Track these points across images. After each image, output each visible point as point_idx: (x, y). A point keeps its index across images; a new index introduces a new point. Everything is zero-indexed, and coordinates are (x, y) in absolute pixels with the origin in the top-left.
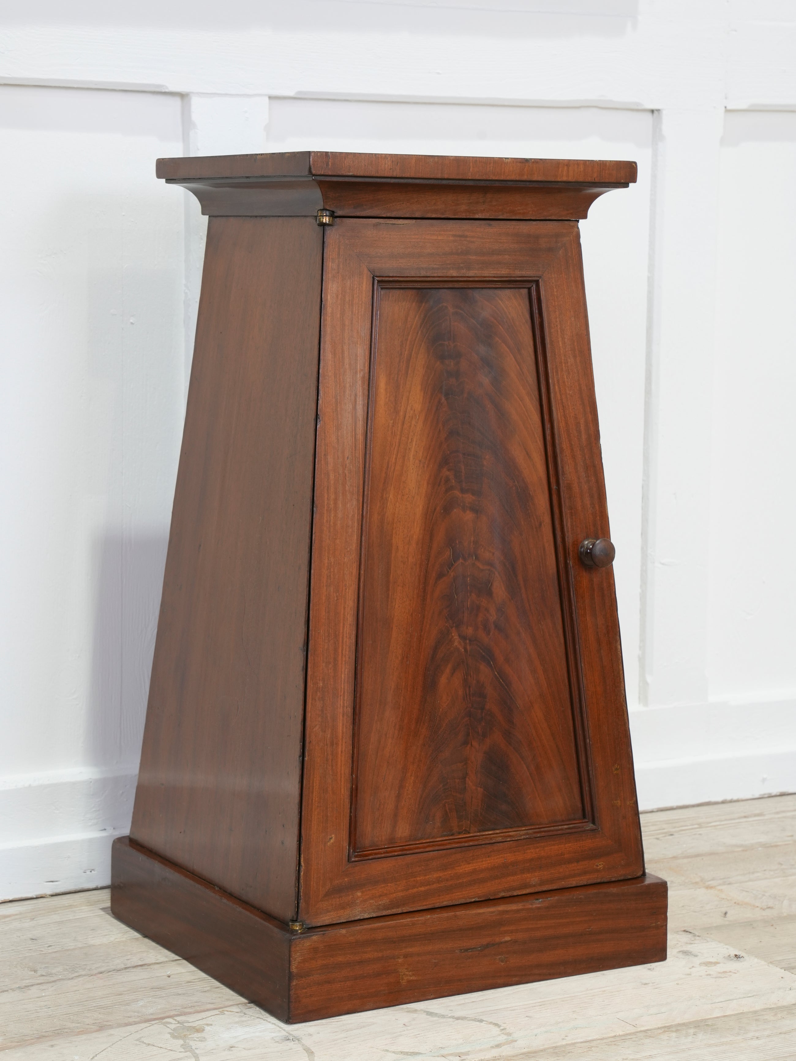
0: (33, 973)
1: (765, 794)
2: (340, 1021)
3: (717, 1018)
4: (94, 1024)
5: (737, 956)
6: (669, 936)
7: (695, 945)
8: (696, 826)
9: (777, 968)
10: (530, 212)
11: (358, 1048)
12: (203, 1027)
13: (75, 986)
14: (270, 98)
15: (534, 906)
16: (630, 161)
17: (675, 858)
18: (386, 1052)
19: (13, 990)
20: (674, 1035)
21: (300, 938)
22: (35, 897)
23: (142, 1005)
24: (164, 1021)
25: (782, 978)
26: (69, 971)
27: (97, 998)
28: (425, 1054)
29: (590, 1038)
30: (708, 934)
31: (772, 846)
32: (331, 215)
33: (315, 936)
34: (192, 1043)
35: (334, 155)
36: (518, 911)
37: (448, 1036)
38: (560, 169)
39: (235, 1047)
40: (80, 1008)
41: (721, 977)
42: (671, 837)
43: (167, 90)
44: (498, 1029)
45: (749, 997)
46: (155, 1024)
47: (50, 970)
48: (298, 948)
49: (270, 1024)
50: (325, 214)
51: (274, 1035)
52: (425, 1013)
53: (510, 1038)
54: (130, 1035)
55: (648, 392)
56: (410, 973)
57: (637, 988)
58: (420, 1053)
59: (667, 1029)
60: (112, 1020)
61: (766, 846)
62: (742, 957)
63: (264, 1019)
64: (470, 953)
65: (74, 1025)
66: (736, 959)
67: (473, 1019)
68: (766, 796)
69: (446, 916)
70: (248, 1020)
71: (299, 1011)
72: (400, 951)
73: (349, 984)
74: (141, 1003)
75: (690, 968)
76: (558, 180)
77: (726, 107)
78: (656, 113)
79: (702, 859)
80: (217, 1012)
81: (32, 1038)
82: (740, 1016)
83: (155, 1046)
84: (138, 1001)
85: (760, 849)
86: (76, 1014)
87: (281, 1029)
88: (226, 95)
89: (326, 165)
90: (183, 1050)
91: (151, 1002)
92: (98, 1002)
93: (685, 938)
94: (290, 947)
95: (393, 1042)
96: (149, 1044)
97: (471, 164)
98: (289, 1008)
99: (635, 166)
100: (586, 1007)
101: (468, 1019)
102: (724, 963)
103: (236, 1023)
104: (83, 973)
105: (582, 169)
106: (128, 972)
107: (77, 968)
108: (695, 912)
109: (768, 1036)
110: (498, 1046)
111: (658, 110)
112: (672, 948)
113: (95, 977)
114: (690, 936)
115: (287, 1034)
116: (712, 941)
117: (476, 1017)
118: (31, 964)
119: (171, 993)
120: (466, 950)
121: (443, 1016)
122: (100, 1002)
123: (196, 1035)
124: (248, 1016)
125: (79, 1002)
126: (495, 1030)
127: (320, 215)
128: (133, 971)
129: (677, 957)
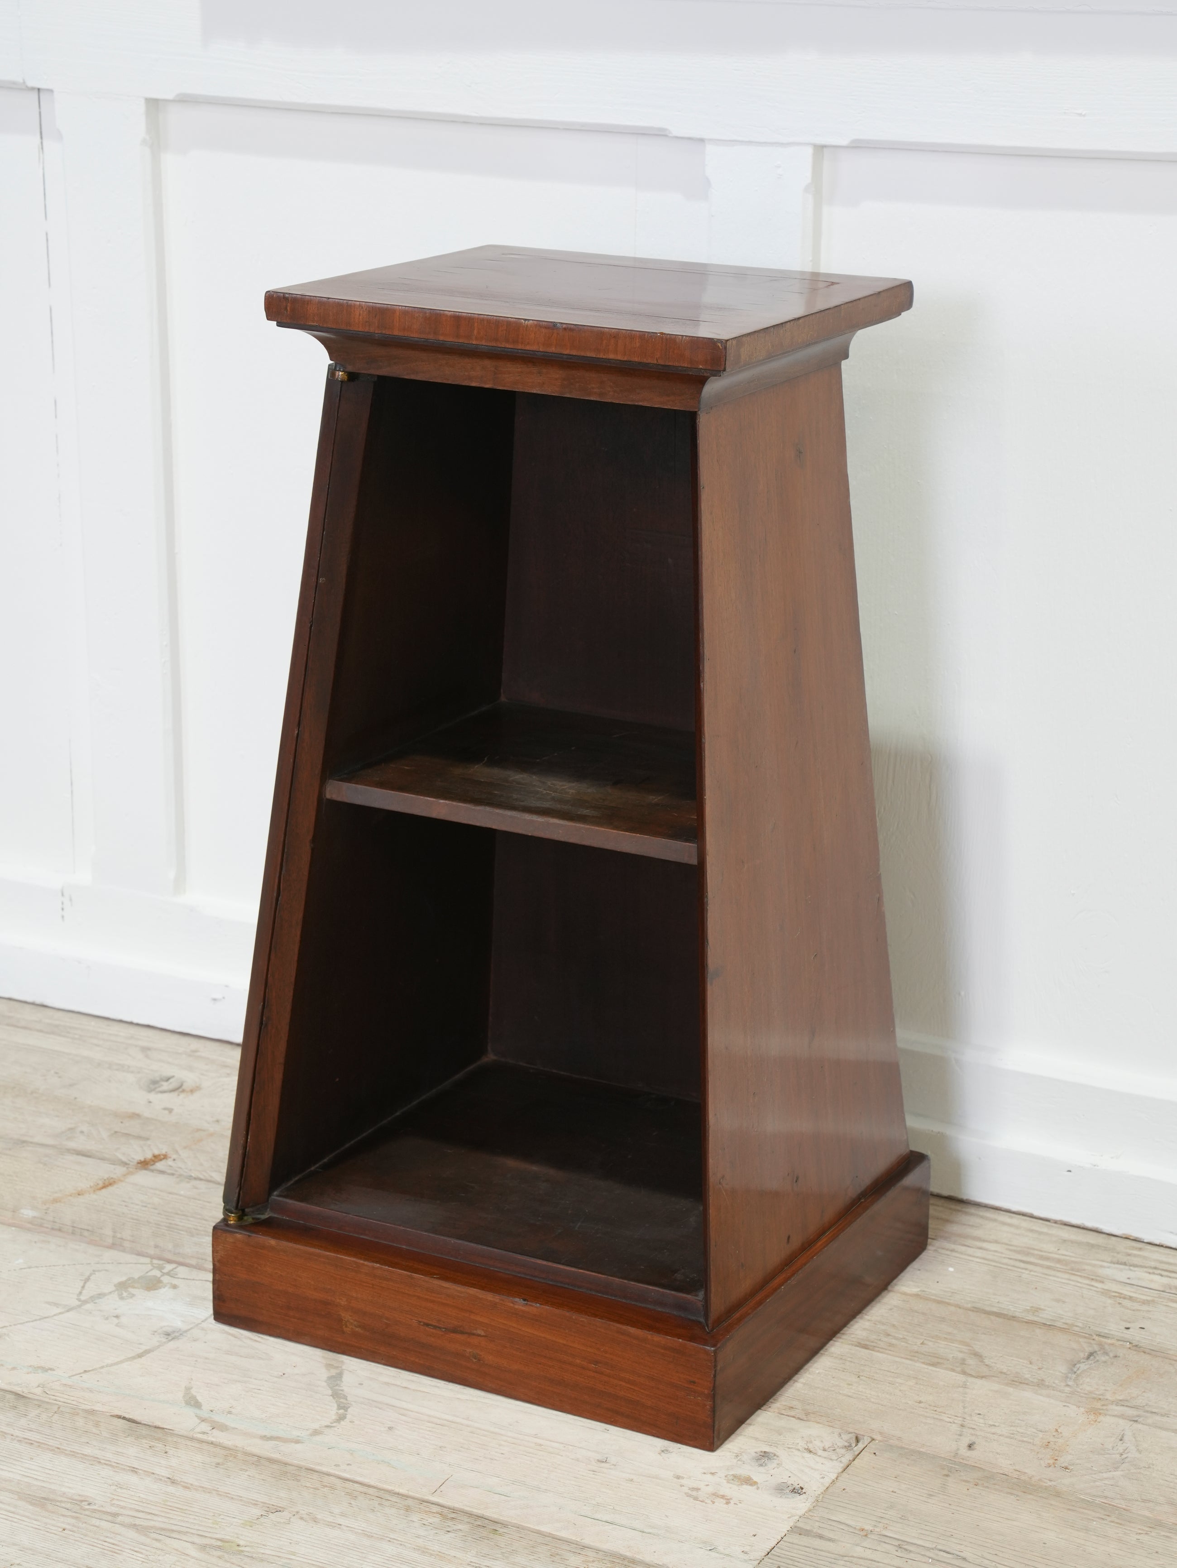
7: (810, 1456)
12: (164, 1286)
15: (516, 1306)
33: (239, 1234)
34: (111, 1296)
36: (494, 1304)
38: (603, 341)
44: (328, 1424)
48: (220, 1240)
50: (338, 369)
56: (356, 1323)
58: (198, 1407)
64: (431, 1330)
66: (786, 1491)
71: (223, 1311)
76: (601, 357)
88: (750, 143)
89: (283, 311)
90: (85, 1298)
94: (214, 1235)
98: (214, 1304)
102: (757, 1488)
105: (638, 345)
120: (426, 1324)
123: (134, 1290)
126: (322, 1424)
129: (740, 1457)
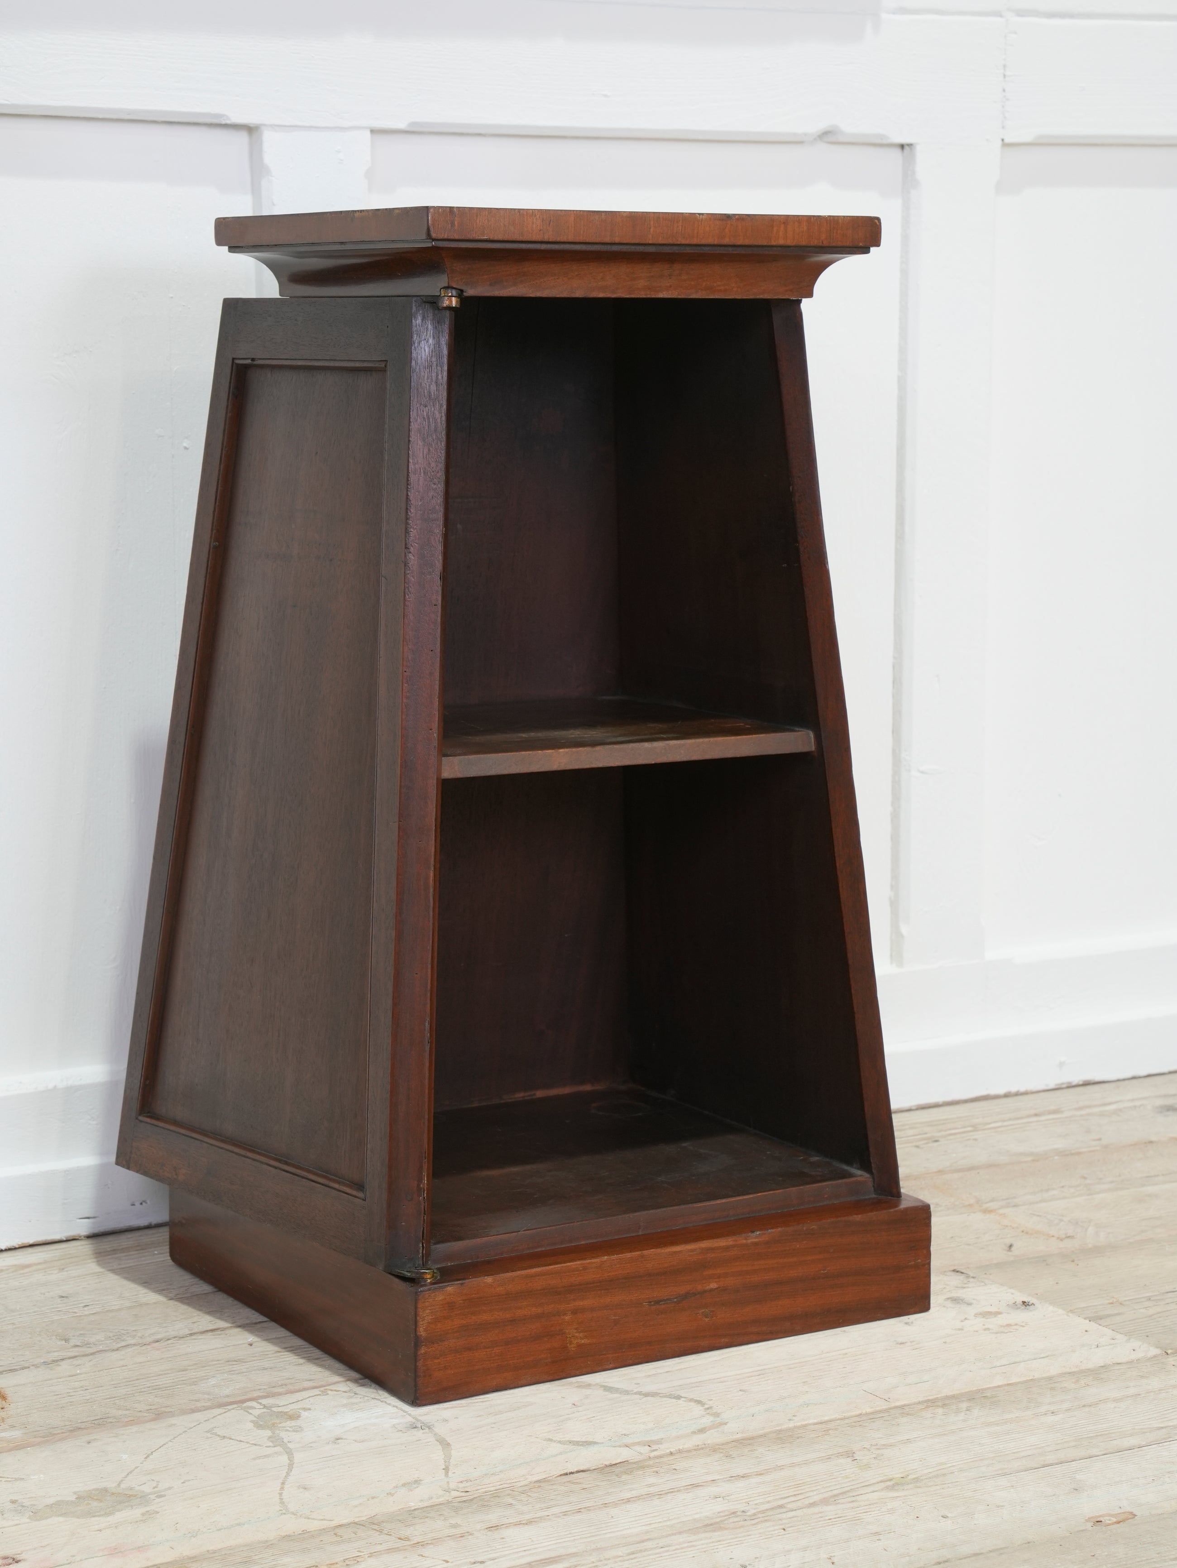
0: (63, 1342)
1: (1063, 1084)
2: (485, 1401)
3: (999, 1387)
4: (148, 1410)
5: (1025, 1304)
6: (934, 1279)
7: (969, 1289)
8: (970, 1129)
9: (1080, 1318)
10: (735, 289)
11: (510, 1437)
12: (299, 1412)
13: (122, 1360)
14: (373, 131)
15: (749, 1241)
16: (871, 217)
17: (941, 1172)
18: (549, 1442)
19: (36, 1366)
20: (940, 1411)
21: (429, 1290)
22: (65, 1239)
23: (214, 1384)
24: (245, 1405)
25: (1086, 1331)
26: (113, 1339)
27: (152, 1375)
28: (603, 1443)
29: (826, 1418)
30: (986, 1274)
31: (1072, 1154)
32: (459, 295)
33: (450, 1287)
34: (283, 1434)
35: (462, 211)
36: (727, 1248)
37: (634, 1418)
38: (775, 229)
39: (342, 1439)
40: (129, 1389)
41: (1004, 1333)
42: (936, 1144)
43: (228, 122)
44: (702, 1408)
45: (1042, 1358)
46: (233, 1409)
47: (86, 1339)
48: (427, 1304)
49: (390, 1407)
50: (450, 294)
51: (395, 1421)
52: (603, 1389)
53: (718, 1420)
54: (198, 1424)
55: (900, 537)
56: (581, 1335)
57: (889, 1350)
58: (595, 1443)
59: (930, 1403)
60: (173, 1405)
61: (1063, 1154)
62: (1033, 1304)
63: (382, 1400)
64: (663, 1306)
65: (121, 1412)
66: (1023, 1307)
67: (667, 1396)
68: (1064, 1086)
69: (629, 1256)
70: (360, 1402)
71: (430, 1389)
72: (567, 1304)
73: (497, 1351)
74: (213, 1382)
75: (962, 1321)
76: (772, 244)
77: (1003, 140)
78: (907, 148)
79: (978, 1173)
80: (317, 1392)
81: (63, 1431)
82: (1029, 1384)
83: (233, 1439)
84: (208, 1379)
85: (1056, 1158)
86: (124, 1397)
87: (405, 1414)
88: (311, 128)
89: (450, 226)
90: (271, 1444)
91: (226, 1379)
92: (152, 1382)
93: (956, 1280)
94: (416, 1302)
95: (558, 1428)
96: (224, 1437)
97: (652, 223)
98: (416, 1386)
99: (878, 224)
100: (821, 1375)
101: (661, 1395)
102: (1008, 1313)
103: (344, 1406)
104: (132, 1342)
105: (805, 228)
106: (195, 1339)
107: (124, 1335)
108: (969, 1245)
109: (1068, 1410)
110: (702, 1431)
111: (910, 145)
112: (938, 1295)
113: (148, 1347)
114: (962, 1277)
115: (414, 1421)
116: (991, 1284)
117: (671, 1393)
118: (60, 1331)
119: (254, 1367)
120: (657, 1302)
121: (627, 1392)
122: (157, 1381)
123: (289, 1423)
124: (360, 1396)
125: (127, 1382)
126: (698, 1410)
127: (443, 295)
128: (202, 1338)
129: (944, 1307)
